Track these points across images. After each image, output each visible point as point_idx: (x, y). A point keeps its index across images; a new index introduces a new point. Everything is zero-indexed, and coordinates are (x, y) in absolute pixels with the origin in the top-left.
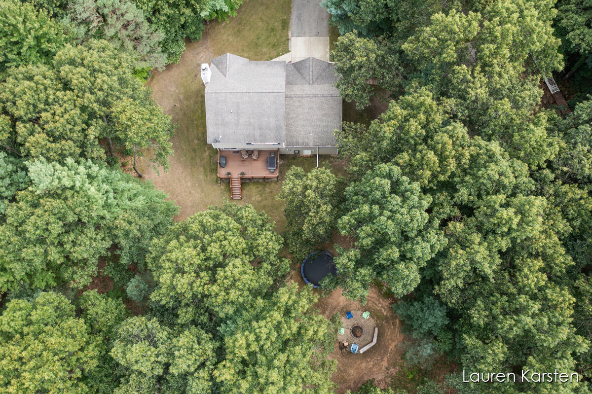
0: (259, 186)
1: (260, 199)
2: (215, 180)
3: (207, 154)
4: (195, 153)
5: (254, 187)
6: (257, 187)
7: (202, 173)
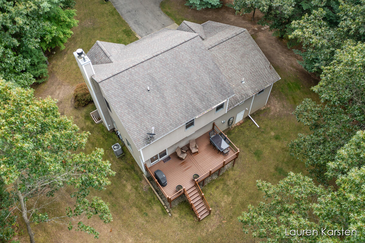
0: (217, 184)
1: (230, 199)
2: (160, 212)
3: (129, 187)
4: (113, 196)
5: (213, 189)
6: (217, 187)
7: (139, 215)
